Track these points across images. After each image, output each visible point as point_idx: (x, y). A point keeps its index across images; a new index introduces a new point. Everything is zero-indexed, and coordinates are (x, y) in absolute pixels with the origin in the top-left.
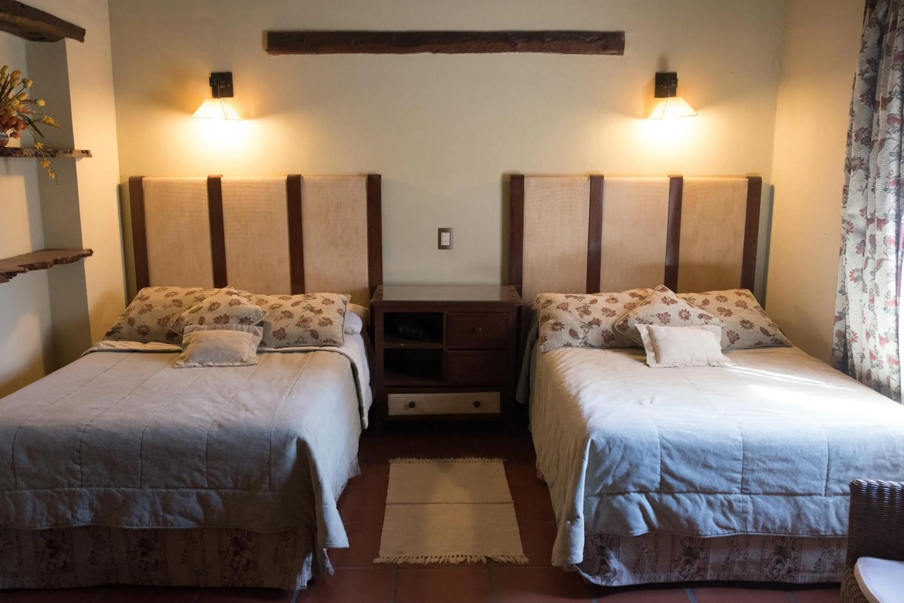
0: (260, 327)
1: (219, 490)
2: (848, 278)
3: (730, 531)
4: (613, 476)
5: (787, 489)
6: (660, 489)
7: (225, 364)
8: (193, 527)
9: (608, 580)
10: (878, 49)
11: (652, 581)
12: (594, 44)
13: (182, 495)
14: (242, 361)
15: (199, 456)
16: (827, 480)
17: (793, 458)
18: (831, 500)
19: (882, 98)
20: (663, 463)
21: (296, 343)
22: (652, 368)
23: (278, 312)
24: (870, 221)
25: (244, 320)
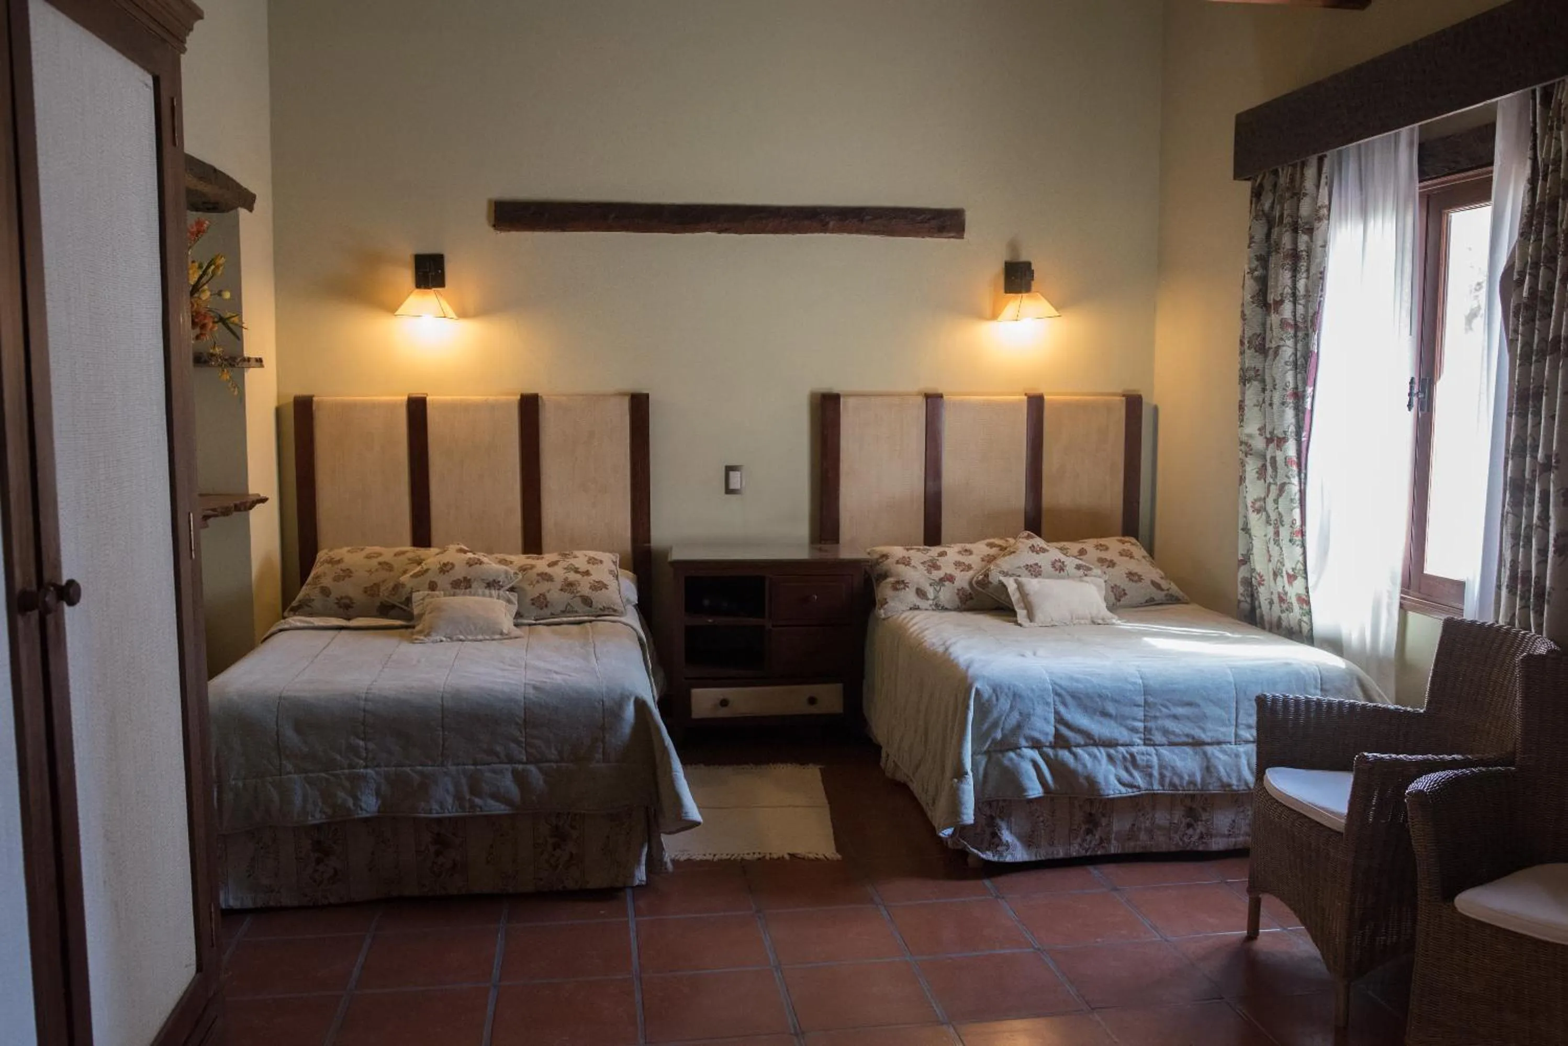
0: (512, 593)
1: (542, 765)
2: (1250, 510)
3: (1135, 790)
4: (1002, 729)
5: (1193, 738)
6: (1055, 743)
7: (480, 637)
8: (506, 812)
9: (1001, 855)
10: (1266, 245)
11: (1050, 857)
12: (927, 225)
13: (494, 772)
14: (502, 633)
15: (517, 724)
16: (1237, 726)
17: (1198, 701)
18: (1241, 749)
19: (1274, 300)
20: (1057, 713)
21: (564, 612)
22: (1025, 627)
23: (533, 574)
24: (1269, 441)
25: (492, 584)
